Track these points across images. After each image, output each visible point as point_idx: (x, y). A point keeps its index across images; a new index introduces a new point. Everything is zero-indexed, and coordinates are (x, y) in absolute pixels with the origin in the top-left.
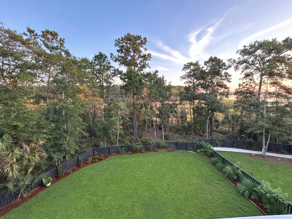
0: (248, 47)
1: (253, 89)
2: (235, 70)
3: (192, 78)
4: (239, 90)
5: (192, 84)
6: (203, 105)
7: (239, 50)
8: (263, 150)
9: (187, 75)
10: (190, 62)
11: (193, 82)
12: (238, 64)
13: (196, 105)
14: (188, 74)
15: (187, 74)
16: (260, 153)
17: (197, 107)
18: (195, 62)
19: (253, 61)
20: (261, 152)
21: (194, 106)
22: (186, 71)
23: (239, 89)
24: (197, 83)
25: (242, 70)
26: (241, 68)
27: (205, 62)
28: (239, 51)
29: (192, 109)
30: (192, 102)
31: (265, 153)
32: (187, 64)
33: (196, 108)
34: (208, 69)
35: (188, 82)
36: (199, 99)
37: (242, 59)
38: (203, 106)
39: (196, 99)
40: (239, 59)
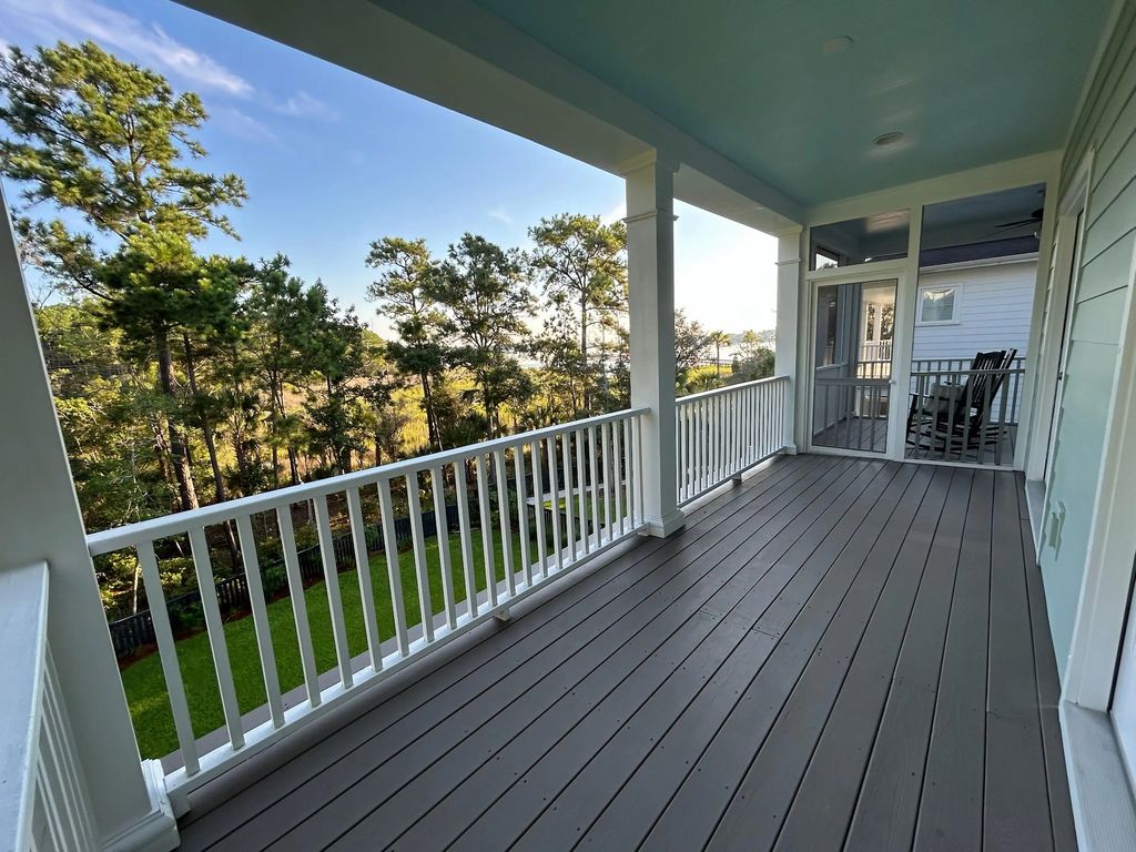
0: (550, 224)
1: (573, 335)
4: (546, 339)
5: (411, 317)
9: (388, 282)
10: (392, 238)
11: (411, 310)
12: (532, 264)
15: (387, 278)
18: (413, 241)
19: (563, 263)
22: (383, 269)
23: (545, 336)
26: (540, 278)
28: (532, 231)
32: (383, 244)
35: (393, 308)
37: (541, 254)
40: (534, 251)
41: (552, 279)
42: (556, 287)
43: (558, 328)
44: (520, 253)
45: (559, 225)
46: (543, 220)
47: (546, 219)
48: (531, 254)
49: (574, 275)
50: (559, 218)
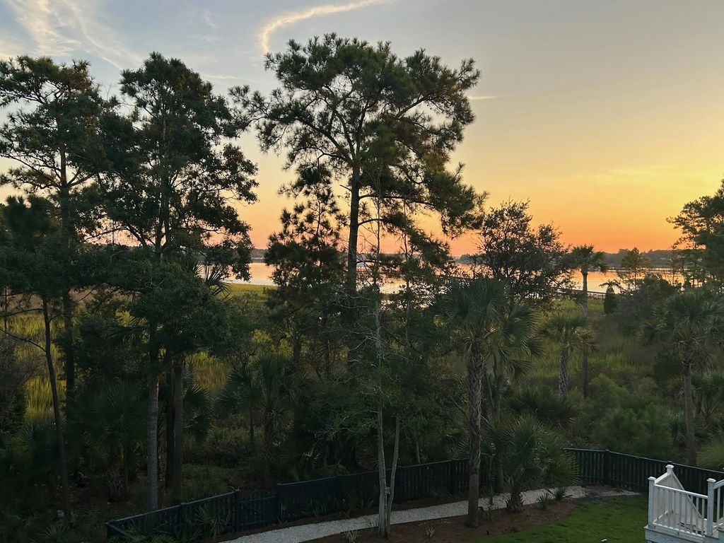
0: (304, 50)
1: (333, 237)
2: (263, 144)
3: (52, 157)
4: (283, 242)
5: (54, 191)
6: (126, 318)
7: (274, 57)
8: (382, 505)
9: (19, 130)
10: (35, 57)
11: (57, 179)
12: (271, 116)
13: (83, 317)
14: (27, 126)
15: (18, 123)
16: (372, 521)
17: (90, 331)
18: (70, 65)
19: (323, 116)
20: (376, 516)
21: (69, 324)
22: (13, 107)
23: (282, 238)
24: (81, 187)
25: (290, 149)
26: (284, 140)
27: (129, 77)
28: (272, 61)
29: (59, 342)
30: (56, 303)
31: (388, 519)
32: (17, 66)
33: (84, 333)
34: (141, 117)
35: (29, 174)
36: (97, 282)
37: (287, 101)
38: (125, 324)
39: (82, 284)
40: (275, 94)
41: (304, 143)
42: (310, 158)
43: (306, 225)
44: (250, 96)
45: (319, 53)
46: (292, 44)
47: (297, 42)
48: (268, 99)
49: (340, 139)
50: (321, 42)
